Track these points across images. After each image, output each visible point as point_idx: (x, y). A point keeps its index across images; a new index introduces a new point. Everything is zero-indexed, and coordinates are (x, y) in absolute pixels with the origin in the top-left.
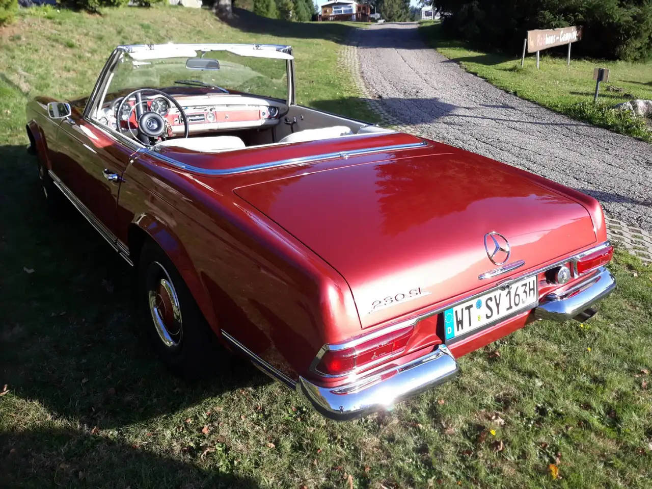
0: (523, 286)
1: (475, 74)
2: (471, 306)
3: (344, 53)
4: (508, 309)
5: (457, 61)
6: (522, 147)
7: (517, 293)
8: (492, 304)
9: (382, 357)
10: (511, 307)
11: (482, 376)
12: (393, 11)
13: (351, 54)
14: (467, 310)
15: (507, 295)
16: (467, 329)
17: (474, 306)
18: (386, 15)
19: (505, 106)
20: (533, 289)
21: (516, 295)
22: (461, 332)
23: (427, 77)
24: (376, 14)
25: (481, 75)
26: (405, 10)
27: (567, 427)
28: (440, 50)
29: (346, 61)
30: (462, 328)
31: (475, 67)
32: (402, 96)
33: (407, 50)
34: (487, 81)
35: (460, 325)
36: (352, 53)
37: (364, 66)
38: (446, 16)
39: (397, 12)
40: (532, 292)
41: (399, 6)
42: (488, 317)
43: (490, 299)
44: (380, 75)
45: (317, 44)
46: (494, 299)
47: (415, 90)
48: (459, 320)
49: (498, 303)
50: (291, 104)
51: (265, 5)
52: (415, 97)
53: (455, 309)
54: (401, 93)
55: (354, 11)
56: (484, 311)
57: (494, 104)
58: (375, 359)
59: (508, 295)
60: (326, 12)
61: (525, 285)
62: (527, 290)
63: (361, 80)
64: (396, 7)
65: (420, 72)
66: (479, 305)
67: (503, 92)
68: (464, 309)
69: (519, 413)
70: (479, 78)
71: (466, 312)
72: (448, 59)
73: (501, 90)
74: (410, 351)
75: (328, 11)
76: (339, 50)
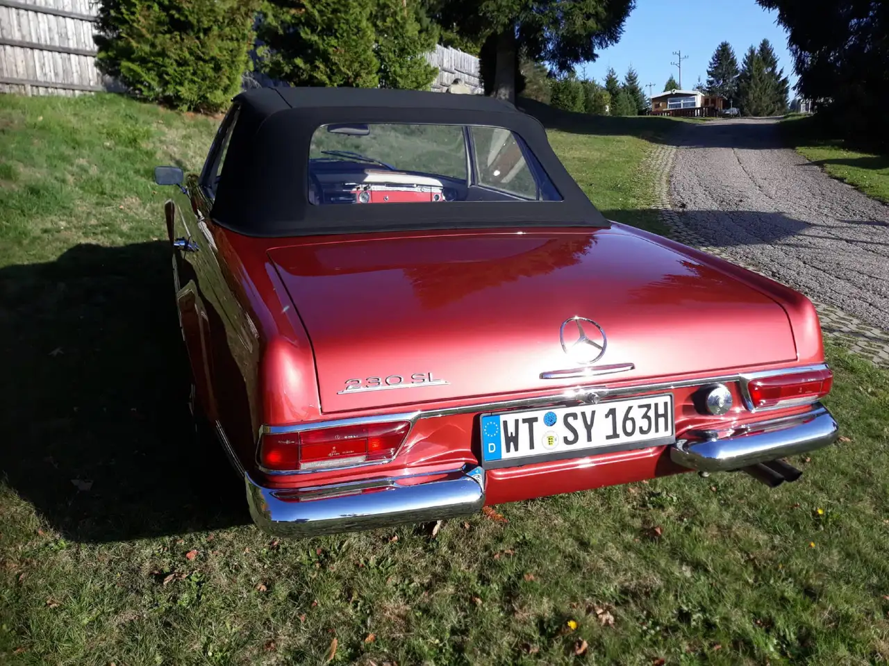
0: (640, 407)
1: (841, 180)
2: (536, 419)
3: (655, 153)
4: (608, 437)
5: (820, 164)
6: (873, 275)
7: (630, 416)
8: (578, 424)
9: (347, 457)
10: (615, 435)
11: (618, 556)
12: (761, 106)
13: (664, 156)
14: (527, 425)
15: (607, 416)
16: (524, 451)
17: (541, 420)
18: (750, 110)
19: (873, 222)
20: (665, 416)
21: (626, 418)
22: (513, 454)
23: (765, 184)
24: (732, 109)
25: (851, 181)
26: (779, 105)
27: (711, 646)
28: (800, 149)
29: (653, 163)
30: (516, 449)
31: (843, 171)
32: (715, 207)
33: (749, 150)
34: (857, 189)
35: (512, 444)
36: (667, 153)
37: (678, 168)
38: (820, 105)
39: (767, 106)
40: (661, 421)
41: (771, 99)
42: (566, 441)
43: (575, 416)
44: (695, 180)
45: (618, 141)
46: (580, 417)
47: (738, 199)
48: (510, 435)
49: (589, 423)
50: (472, 184)
51: (570, 97)
52: (734, 208)
53: (503, 418)
54: (716, 202)
55: (698, 105)
56: (560, 430)
57: (857, 218)
58: (334, 457)
59: (611, 416)
60: (657, 106)
61: (648, 406)
62: (652, 414)
63: (665, 185)
64: (766, 99)
65: (757, 176)
66: (551, 421)
67: (877, 204)
68: (520, 422)
69: (645, 612)
70: (847, 185)
71: (524, 428)
72: (807, 162)
73: (877, 200)
74: (413, 464)
75: (661, 105)
76: (650, 149)
